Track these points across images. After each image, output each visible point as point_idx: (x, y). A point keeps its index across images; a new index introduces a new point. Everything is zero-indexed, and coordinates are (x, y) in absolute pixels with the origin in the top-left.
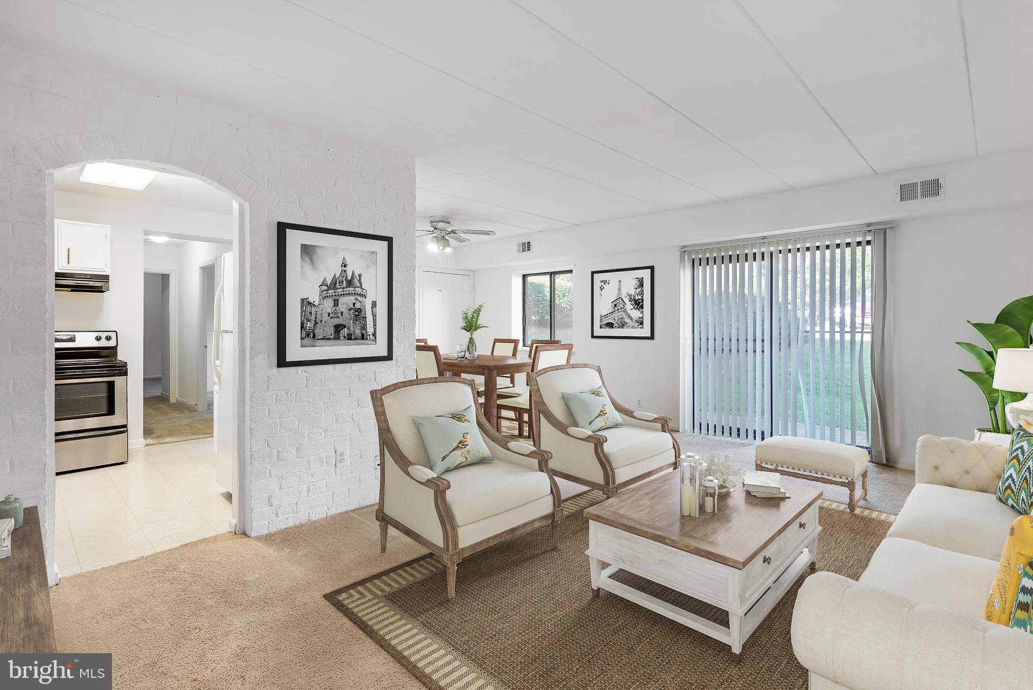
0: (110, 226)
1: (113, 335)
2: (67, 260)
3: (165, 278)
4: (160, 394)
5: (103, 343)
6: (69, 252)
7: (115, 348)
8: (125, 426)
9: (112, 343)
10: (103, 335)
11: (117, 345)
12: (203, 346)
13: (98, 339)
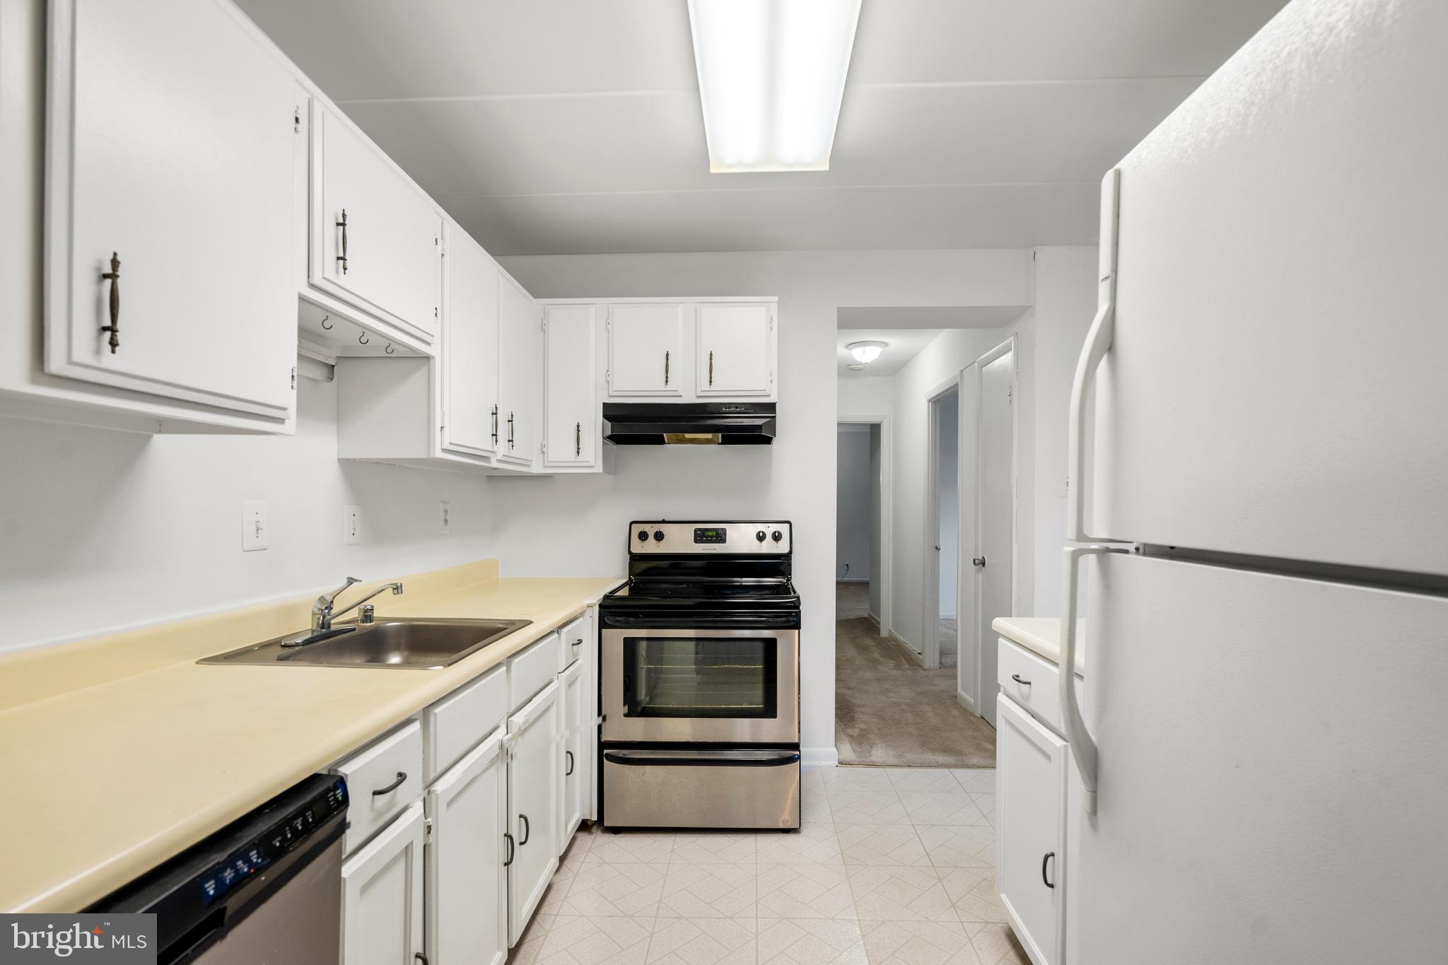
0: (776, 298)
1: (784, 529)
2: (709, 376)
3: (874, 430)
4: (866, 615)
5: (767, 547)
6: (711, 359)
7: (788, 556)
8: (796, 746)
9: (782, 548)
10: (769, 530)
11: (791, 552)
12: (934, 548)
13: (761, 537)
